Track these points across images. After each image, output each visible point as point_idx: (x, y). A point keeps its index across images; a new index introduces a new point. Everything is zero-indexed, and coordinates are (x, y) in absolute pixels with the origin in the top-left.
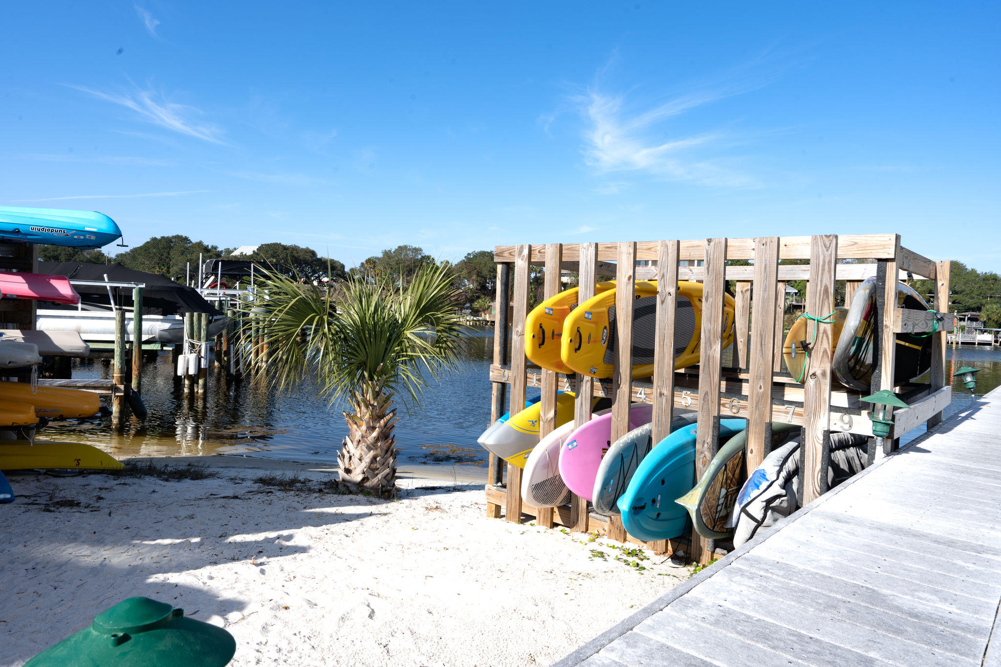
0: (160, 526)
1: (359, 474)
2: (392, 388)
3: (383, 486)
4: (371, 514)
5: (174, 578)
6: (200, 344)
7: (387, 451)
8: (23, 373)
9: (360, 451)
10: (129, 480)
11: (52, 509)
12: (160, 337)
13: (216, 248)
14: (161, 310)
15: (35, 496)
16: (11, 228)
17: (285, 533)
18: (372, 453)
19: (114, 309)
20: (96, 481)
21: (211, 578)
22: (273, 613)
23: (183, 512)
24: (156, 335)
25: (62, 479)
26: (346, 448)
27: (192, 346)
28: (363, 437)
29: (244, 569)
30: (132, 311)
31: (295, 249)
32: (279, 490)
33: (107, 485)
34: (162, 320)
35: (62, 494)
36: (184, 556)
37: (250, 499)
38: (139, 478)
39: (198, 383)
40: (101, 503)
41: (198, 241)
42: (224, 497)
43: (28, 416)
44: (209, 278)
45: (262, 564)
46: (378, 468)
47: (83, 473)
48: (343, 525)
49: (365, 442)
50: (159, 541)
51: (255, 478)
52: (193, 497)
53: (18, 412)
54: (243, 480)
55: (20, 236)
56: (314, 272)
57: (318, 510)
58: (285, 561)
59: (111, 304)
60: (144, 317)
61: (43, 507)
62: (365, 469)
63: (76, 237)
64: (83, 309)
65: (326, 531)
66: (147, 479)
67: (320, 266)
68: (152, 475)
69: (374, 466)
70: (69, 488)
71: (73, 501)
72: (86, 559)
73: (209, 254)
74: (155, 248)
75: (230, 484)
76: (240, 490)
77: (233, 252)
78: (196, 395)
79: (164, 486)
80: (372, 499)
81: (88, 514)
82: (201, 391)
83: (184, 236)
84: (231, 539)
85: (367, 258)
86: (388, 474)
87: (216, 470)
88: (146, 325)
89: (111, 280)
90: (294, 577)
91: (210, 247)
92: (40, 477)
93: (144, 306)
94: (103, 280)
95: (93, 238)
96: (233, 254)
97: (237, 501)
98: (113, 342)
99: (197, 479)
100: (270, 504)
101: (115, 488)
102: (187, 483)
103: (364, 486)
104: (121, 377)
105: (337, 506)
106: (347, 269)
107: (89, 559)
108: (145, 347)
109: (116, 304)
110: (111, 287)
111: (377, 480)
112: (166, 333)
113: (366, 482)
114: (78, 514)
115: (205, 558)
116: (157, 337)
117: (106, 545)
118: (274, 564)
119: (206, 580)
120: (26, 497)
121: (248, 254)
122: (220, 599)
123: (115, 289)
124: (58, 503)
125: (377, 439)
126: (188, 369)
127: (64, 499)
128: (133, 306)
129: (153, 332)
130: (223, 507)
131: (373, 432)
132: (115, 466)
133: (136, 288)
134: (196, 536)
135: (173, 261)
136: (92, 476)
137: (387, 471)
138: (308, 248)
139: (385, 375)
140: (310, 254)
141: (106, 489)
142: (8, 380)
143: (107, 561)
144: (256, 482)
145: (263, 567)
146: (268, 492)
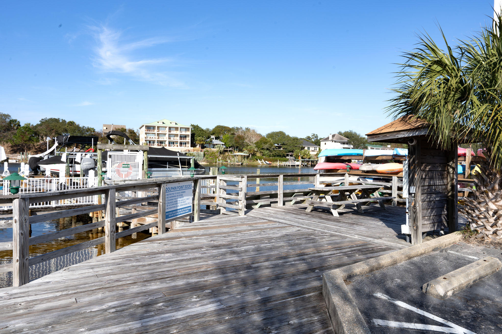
19: (180, 167)
64: (169, 167)
110: (180, 158)
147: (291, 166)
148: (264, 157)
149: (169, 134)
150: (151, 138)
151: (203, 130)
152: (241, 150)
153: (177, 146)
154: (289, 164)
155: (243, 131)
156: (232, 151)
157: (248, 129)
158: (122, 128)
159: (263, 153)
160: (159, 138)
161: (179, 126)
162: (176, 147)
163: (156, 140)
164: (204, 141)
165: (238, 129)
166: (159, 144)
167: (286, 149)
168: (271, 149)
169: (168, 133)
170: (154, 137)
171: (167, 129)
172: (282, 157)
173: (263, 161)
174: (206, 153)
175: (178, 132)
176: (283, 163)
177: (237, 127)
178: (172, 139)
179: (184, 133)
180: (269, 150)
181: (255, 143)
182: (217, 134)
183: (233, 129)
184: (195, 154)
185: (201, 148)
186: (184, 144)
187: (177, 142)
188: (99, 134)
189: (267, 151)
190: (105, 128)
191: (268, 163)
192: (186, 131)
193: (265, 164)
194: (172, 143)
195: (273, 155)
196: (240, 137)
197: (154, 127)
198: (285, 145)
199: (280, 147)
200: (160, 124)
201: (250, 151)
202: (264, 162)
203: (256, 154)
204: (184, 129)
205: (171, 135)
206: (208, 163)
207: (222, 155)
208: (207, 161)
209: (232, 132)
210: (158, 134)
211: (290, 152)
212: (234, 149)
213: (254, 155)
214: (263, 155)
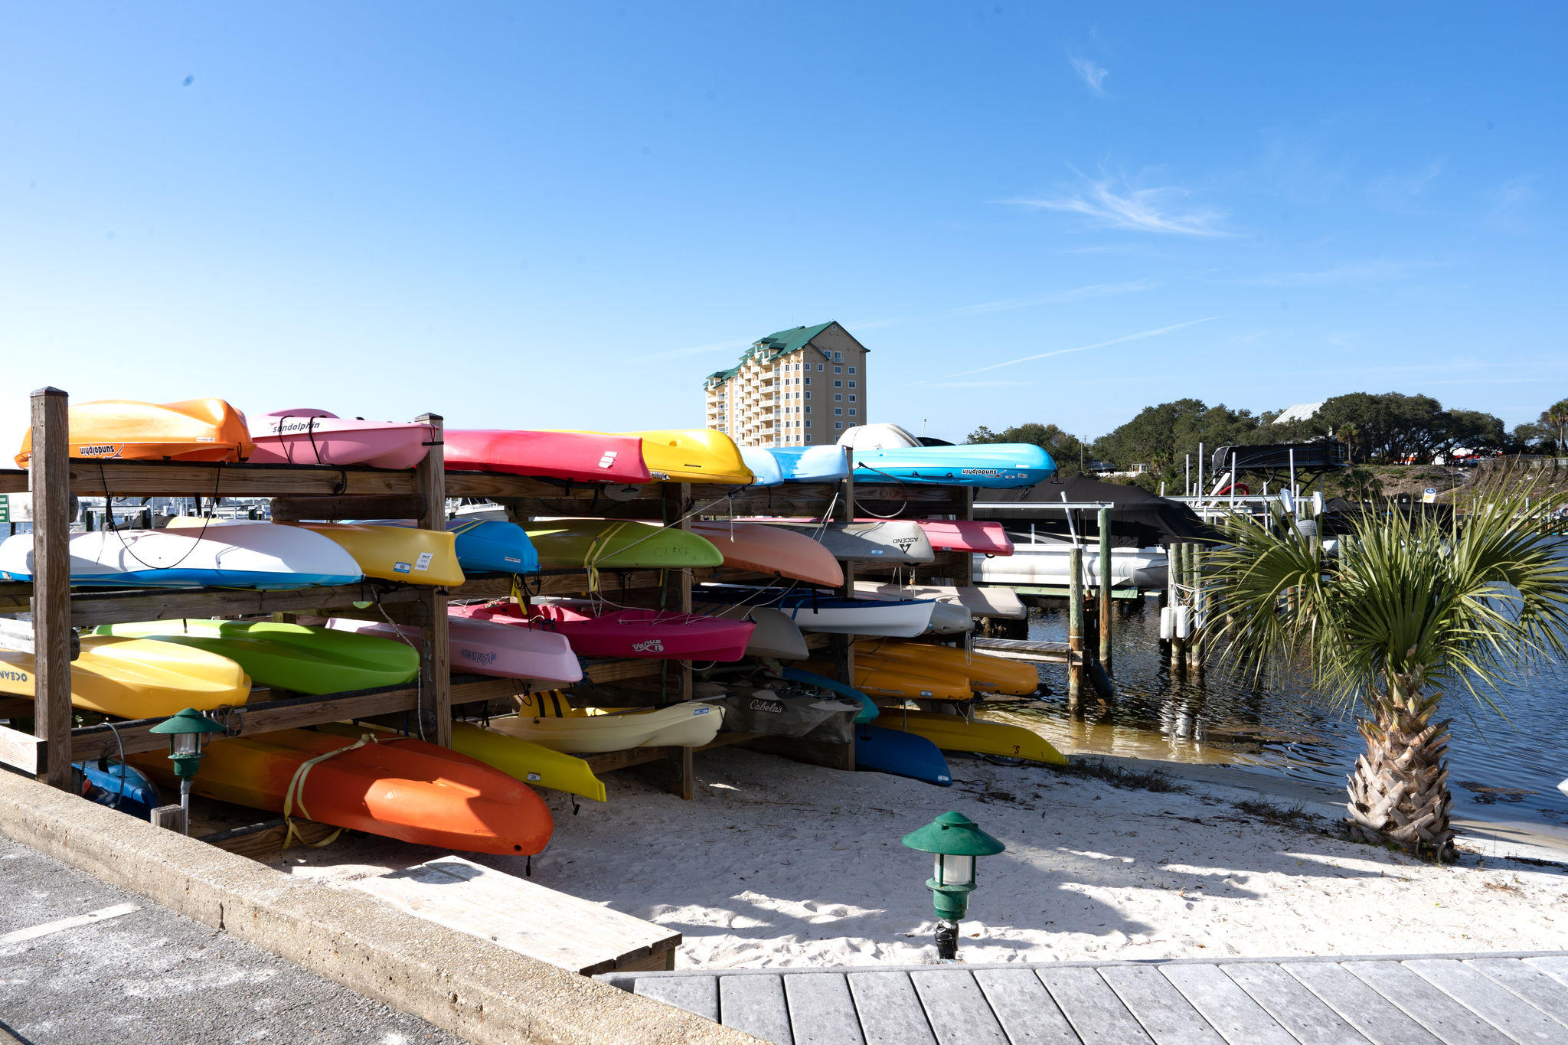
0: (1094, 838)
1: (1379, 815)
2: (1438, 684)
3: (1422, 840)
4: (1382, 875)
5: (1090, 891)
6: (1192, 591)
7: (1430, 786)
8: (958, 639)
9: (1381, 780)
10: (1071, 780)
11: (987, 800)
12: (1137, 579)
13: (1246, 414)
14: (1136, 539)
15: (972, 783)
16: (944, 473)
17: (1241, 874)
18: (1400, 786)
19: (1075, 540)
20: (1035, 775)
21: (1129, 899)
22: (1182, 946)
23: (1125, 827)
24: (1131, 576)
25: (1001, 768)
26: (1360, 773)
27: (1181, 594)
28: (1385, 758)
29: (1172, 900)
30: (1097, 542)
31: (1395, 400)
32: (1261, 821)
33: (1046, 782)
34: (1138, 555)
35: (999, 785)
36: (1109, 873)
37: (1215, 826)
38: (1084, 779)
39: (1190, 650)
40: (1038, 803)
41: (1218, 405)
42: (1181, 819)
43: (962, 690)
44: (1221, 477)
45: (1193, 899)
46: (1414, 811)
47: (1022, 763)
48: (1331, 880)
49: (1390, 766)
50: (1088, 853)
51: (1237, 801)
52: (1142, 812)
53: (956, 685)
54: (1219, 801)
55: (953, 481)
56: (1437, 439)
57: (1303, 856)
58: (1224, 904)
59: (1070, 534)
60: (1113, 550)
61: (978, 796)
62: (1390, 809)
63: (1007, 477)
64: (1037, 542)
65: (1301, 883)
66: (1094, 782)
67: (1448, 427)
68: (1101, 778)
69: (1406, 806)
70: (1006, 778)
71: (1008, 795)
72: (1010, 855)
73: (1236, 425)
74: (1149, 423)
75: (1199, 805)
76: (1207, 813)
77: (1277, 417)
78: (1188, 669)
79: (1112, 793)
80: (1399, 856)
81: (1022, 811)
82: (1195, 664)
83: (1194, 400)
84: (1170, 867)
85: (1554, 403)
86: (1433, 823)
87: (1189, 783)
88: (1116, 563)
89: (1070, 500)
90: (1224, 920)
91: (1237, 413)
92: (979, 762)
93: (1113, 534)
94: (1060, 500)
95: (1025, 476)
96: (1277, 421)
97: (1197, 826)
98: (1067, 586)
99: (1157, 790)
100: (1239, 837)
101: (1054, 786)
102: (1143, 794)
103: (1389, 835)
104: (1079, 640)
105: (1336, 856)
106: (1509, 429)
107: (1013, 856)
108: (1115, 594)
109: (1077, 534)
110: (1070, 509)
111: (1412, 829)
112: (1143, 574)
113: (1393, 829)
114: (1011, 810)
115: (1131, 880)
116: (1132, 580)
117: (1033, 846)
118: (1207, 903)
119: (1122, 899)
120: (963, 782)
121: (1303, 419)
122: (1129, 920)
123: (1075, 512)
124: (993, 794)
125: (1411, 765)
126: (1175, 628)
127: (1000, 791)
128: (1097, 535)
129: (1127, 572)
130: (1176, 829)
131: (1403, 753)
132: (1055, 760)
133: (1101, 510)
134: (1130, 857)
135: (1178, 441)
136: (1031, 769)
137: (1430, 816)
138: (1421, 396)
139: (1423, 664)
140: (1427, 407)
141: (1045, 786)
142: (947, 645)
143: (1028, 861)
144: (1236, 806)
145: (1192, 903)
146: (1243, 822)
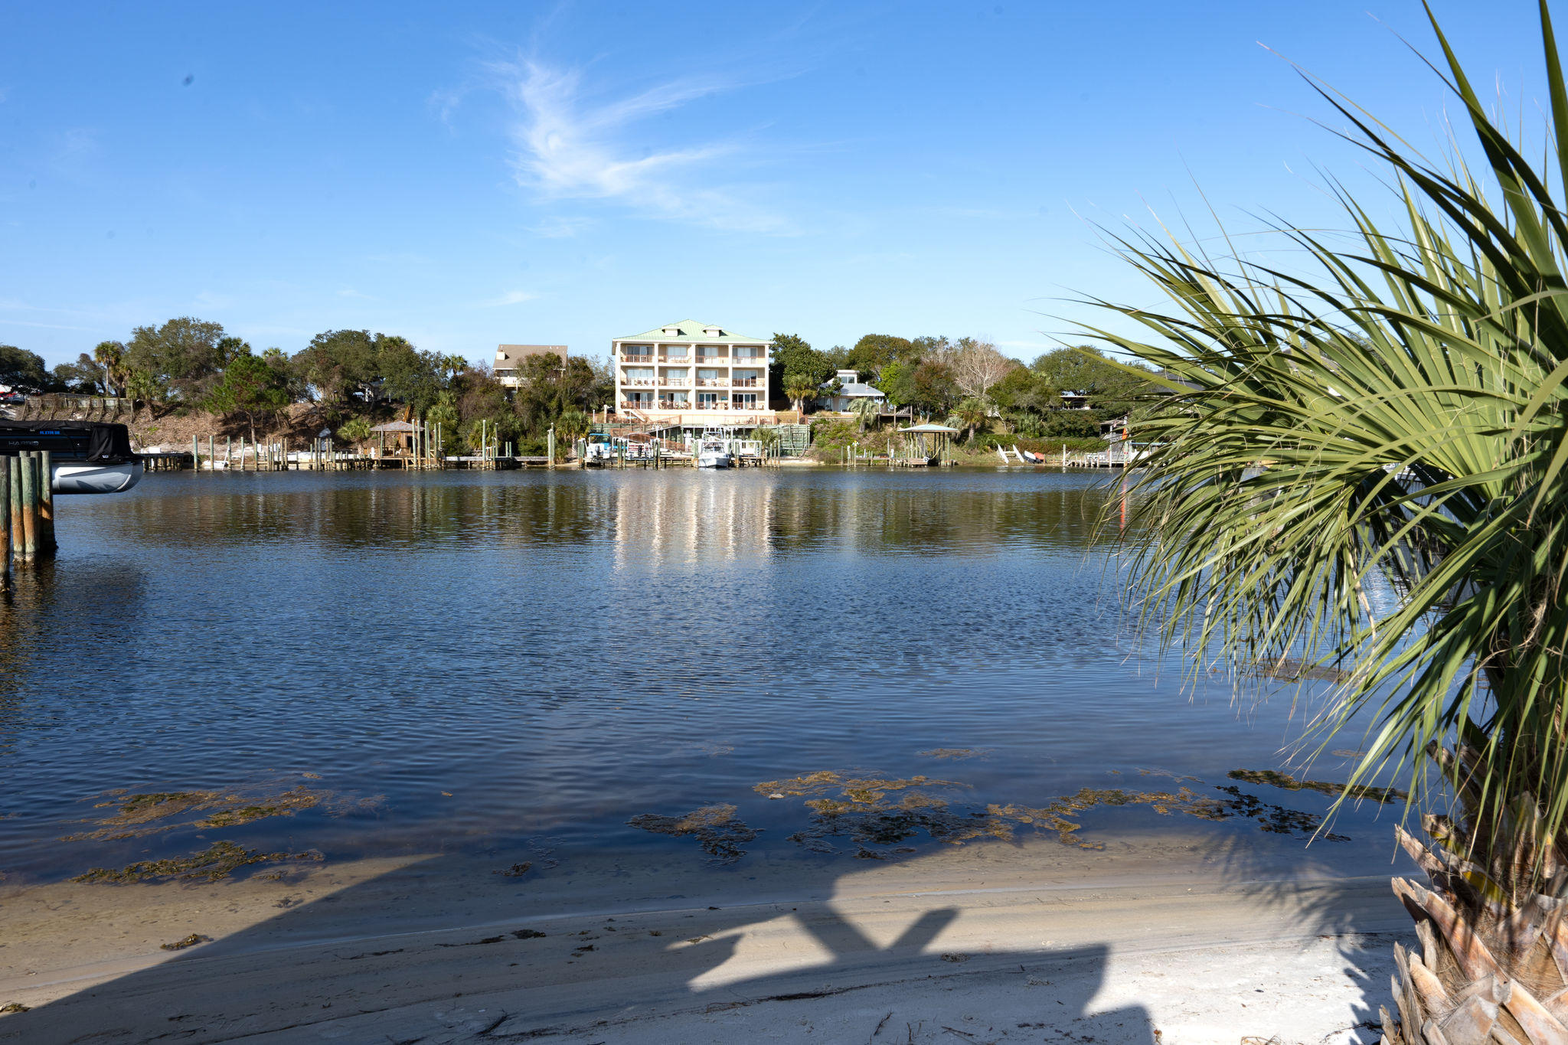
85: (98, 345)
147: (1113, 465)
148: (1021, 436)
149: (698, 369)
150: (639, 382)
151: (811, 352)
152: (938, 416)
153: (726, 409)
154: (1106, 461)
155: (951, 349)
156: (908, 419)
157: (965, 342)
158: (548, 355)
159: (1015, 422)
160: (665, 384)
161: (729, 340)
162: (720, 410)
163: (657, 388)
164: (812, 388)
165: (932, 343)
166: (668, 403)
167: (1100, 407)
168: (1044, 410)
169: (693, 364)
170: (650, 381)
171: (692, 351)
172: (1086, 436)
173: (1016, 451)
174: (818, 427)
175: (728, 362)
176: (1084, 459)
177: (929, 339)
178: (708, 386)
179: (746, 362)
180: (1038, 412)
181: (989, 392)
182: (863, 365)
183: (918, 345)
184: (782, 432)
185: (804, 413)
186: (747, 400)
187: (724, 394)
188: (475, 375)
189: (1031, 416)
190: (501, 356)
191: (1032, 456)
192: (753, 355)
193: (1022, 460)
194: (708, 396)
195: (1052, 428)
196: (934, 371)
197: (649, 347)
198: (1096, 393)
199: (1078, 403)
200: (671, 337)
201: (966, 417)
202: (1019, 455)
203: (991, 427)
204: (748, 351)
205: (707, 373)
206: (822, 463)
207: (872, 435)
208: (821, 454)
209: (914, 356)
210: (663, 371)
211: (1113, 416)
212: (916, 414)
213: (983, 430)
214: (1016, 431)
